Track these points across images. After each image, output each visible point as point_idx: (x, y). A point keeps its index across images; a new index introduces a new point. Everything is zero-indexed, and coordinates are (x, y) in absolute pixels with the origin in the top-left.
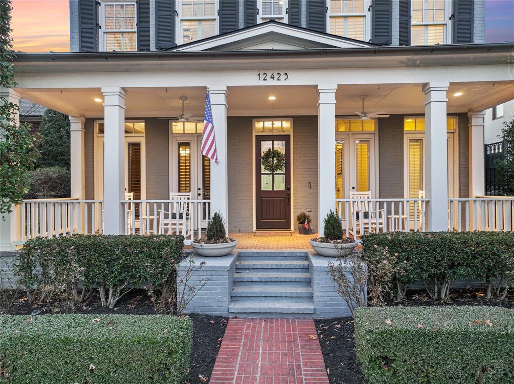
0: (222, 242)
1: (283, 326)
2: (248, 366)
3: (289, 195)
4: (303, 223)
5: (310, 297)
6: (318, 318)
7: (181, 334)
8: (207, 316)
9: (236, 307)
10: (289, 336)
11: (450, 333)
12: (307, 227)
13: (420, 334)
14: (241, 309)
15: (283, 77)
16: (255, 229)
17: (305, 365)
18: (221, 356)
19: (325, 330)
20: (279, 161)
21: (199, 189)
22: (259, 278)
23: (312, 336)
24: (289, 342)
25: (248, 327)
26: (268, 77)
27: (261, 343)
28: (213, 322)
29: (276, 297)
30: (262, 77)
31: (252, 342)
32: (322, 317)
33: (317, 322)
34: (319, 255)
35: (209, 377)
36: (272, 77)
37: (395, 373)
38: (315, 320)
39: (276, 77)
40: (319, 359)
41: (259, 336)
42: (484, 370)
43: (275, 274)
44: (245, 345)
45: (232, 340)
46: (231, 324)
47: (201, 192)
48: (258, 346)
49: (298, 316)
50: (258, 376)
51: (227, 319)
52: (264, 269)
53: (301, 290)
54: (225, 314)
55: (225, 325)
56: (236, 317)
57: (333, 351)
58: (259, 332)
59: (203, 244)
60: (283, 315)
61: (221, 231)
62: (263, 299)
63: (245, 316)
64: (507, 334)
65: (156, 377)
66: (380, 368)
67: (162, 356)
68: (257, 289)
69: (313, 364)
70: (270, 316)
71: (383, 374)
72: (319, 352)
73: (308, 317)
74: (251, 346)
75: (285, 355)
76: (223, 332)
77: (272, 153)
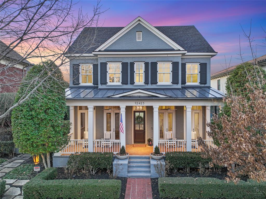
0: (125, 155)
1: (142, 180)
2: (134, 191)
3: (145, 131)
4: (150, 142)
5: (150, 172)
6: (152, 178)
7: (120, 184)
8: (121, 177)
9: (129, 175)
10: (144, 183)
11: (177, 185)
12: (151, 144)
13: (170, 184)
14: (131, 175)
15: (143, 103)
16: (133, 143)
17: (147, 191)
18: (127, 189)
19: (153, 182)
20: (142, 120)
21: (114, 129)
22: (135, 166)
23: (150, 183)
24: (144, 185)
25: (133, 181)
26: (138, 103)
27: (137, 185)
28: (123, 179)
29: (141, 172)
30: (136, 103)
31: (134, 185)
32: (153, 178)
33: (151, 179)
34: (153, 159)
35: (125, 193)
36: (139, 103)
37: (165, 193)
38: (151, 178)
39: (141, 103)
40: (151, 189)
41: (136, 183)
42: (183, 192)
43: (140, 164)
44: (132, 186)
45: (129, 184)
46: (128, 179)
47: (115, 130)
48: (136, 186)
49: (146, 177)
50: (136, 193)
51: (127, 178)
52: (137, 162)
53: (147, 169)
54: (126, 177)
55: (127, 180)
56: (129, 178)
57: (154, 187)
58: (136, 182)
59: (119, 155)
60: (142, 177)
61: (124, 151)
62: (137, 172)
63: (132, 177)
64: (188, 184)
65: (115, 194)
66: (162, 192)
67: (116, 189)
68: (135, 169)
69: (149, 191)
70: (139, 177)
71: (163, 193)
72: (151, 188)
73: (149, 177)
74: (134, 186)
75: (143, 188)
76: (127, 182)
77: (139, 117)
